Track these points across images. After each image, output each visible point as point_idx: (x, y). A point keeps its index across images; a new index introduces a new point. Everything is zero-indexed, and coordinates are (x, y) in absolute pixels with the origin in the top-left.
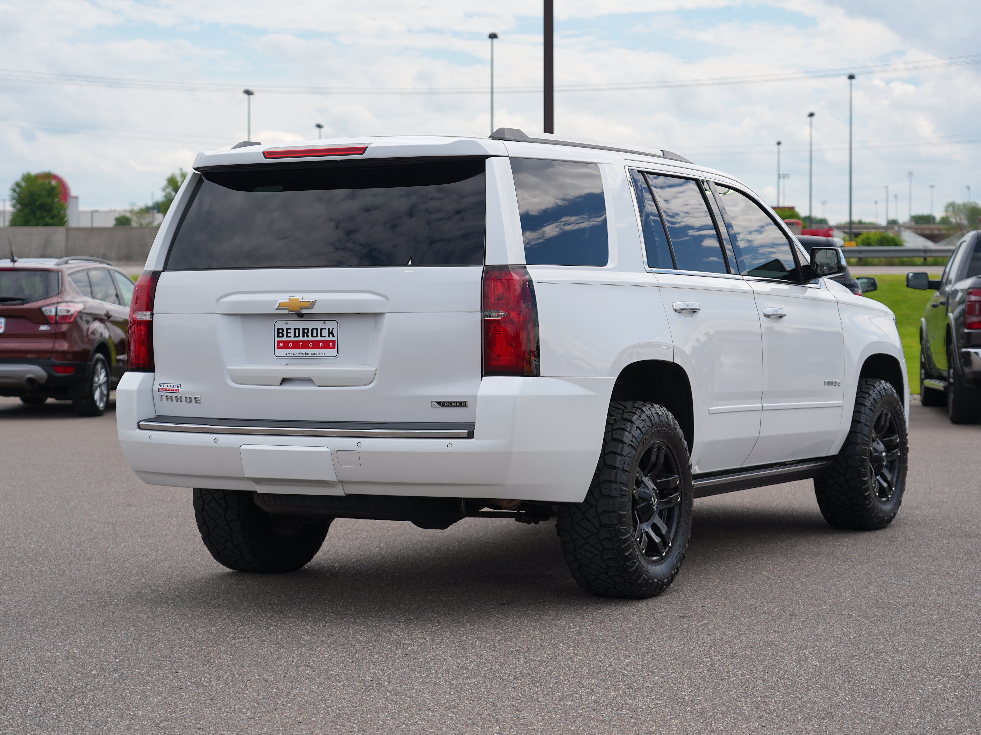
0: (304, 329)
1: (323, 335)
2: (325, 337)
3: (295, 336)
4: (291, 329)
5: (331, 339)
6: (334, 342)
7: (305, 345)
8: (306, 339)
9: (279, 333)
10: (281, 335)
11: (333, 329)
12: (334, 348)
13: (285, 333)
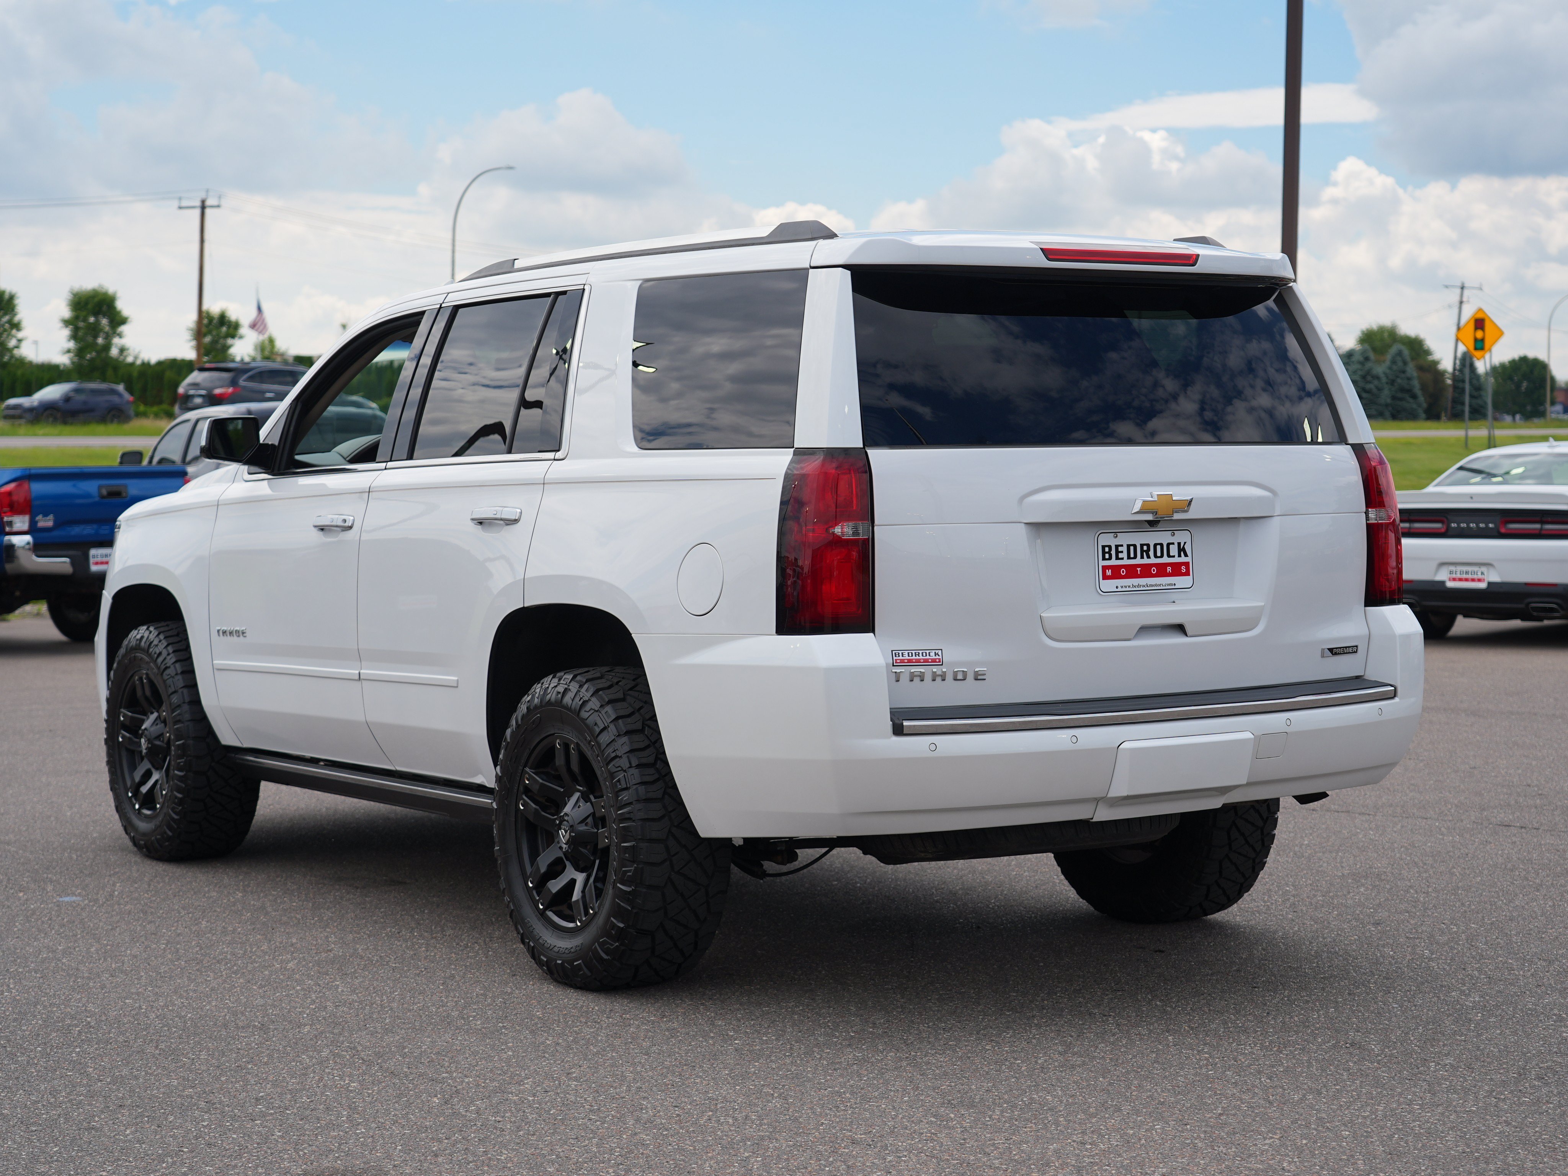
0: (1142, 546)
1: (1171, 554)
2: (1174, 556)
3: (1129, 558)
4: (1122, 546)
5: (1183, 559)
6: (1187, 564)
7: (1146, 571)
8: (1146, 561)
9: (1104, 553)
10: (1107, 556)
11: (1185, 543)
12: (1187, 574)
13: (1113, 552)
